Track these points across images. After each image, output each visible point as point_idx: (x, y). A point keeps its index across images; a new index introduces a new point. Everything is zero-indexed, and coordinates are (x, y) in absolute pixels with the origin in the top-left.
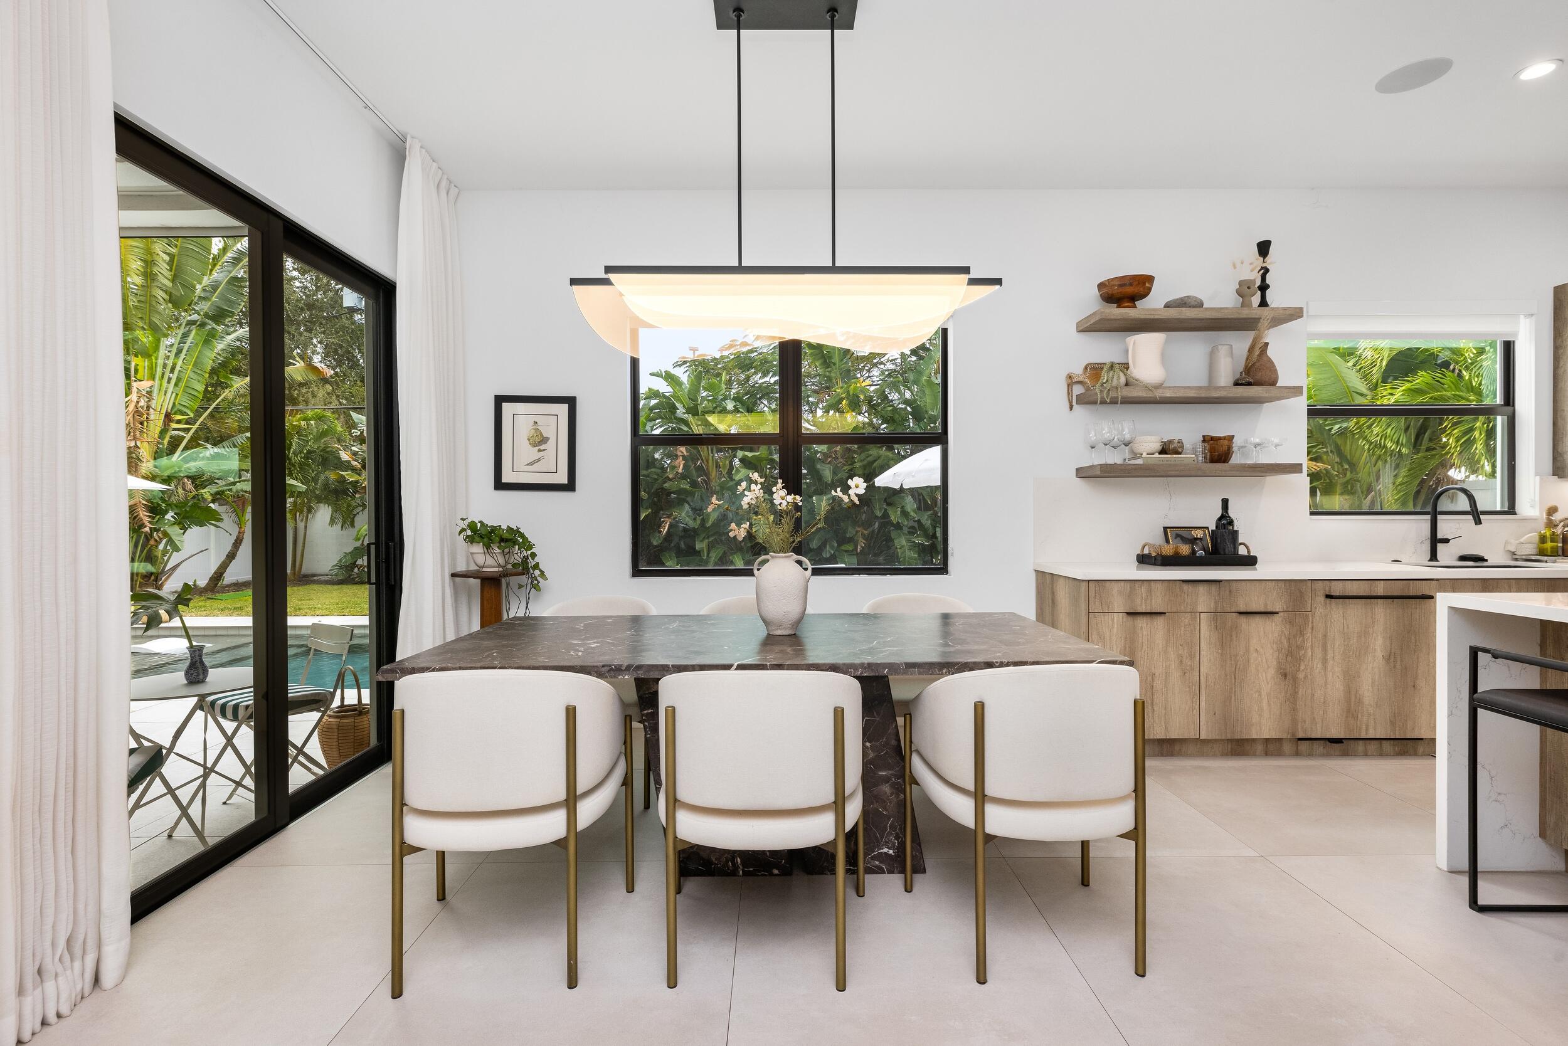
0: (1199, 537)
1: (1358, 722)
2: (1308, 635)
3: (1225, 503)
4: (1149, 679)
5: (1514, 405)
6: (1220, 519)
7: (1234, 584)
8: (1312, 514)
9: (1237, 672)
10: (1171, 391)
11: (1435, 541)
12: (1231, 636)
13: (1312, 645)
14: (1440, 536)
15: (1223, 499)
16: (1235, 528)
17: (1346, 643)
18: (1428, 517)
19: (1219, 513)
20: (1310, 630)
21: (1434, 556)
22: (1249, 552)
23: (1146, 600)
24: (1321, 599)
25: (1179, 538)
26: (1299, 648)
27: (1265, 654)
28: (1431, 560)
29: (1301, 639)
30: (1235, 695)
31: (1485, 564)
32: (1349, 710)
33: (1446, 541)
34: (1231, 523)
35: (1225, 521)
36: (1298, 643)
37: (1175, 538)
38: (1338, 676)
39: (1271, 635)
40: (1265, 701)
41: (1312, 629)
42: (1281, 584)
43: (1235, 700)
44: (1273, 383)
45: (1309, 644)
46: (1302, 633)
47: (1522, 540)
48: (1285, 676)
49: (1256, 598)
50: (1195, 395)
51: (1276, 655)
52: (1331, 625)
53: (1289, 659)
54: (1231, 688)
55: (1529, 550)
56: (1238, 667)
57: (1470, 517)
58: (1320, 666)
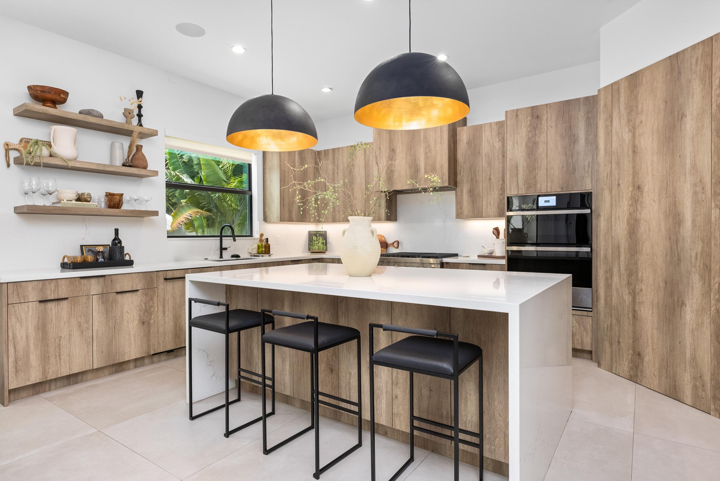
0: (101, 251)
1: (181, 340)
2: (155, 300)
3: (117, 231)
4: (57, 340)
5: (252, 191)
6: (114, 240)
7: (114, 276)
8: (168, 237)
9: (116, 326)
10: (80, 164)
11: (222, 249)
12: (112, 306)
13: (157, 305)
14: (224, 246)
15: (115, 229)
16: (123, 245)
17: (174, 302)
18: (219, 238)
19: (114, 237)
20: (156, 297)
21: (221, 256)
22: (130, 258)
23: (54, 292)
24: (162, 280)
25: (90, 252)
26: (151, 307)
27: (132, 313)
28: (220, 258)
29: (152, 302)
30: (115, 339)
31: (240, 258)
32: (176, 335)
33: (226, 249)
34: (120, 242)
35: (117, 241)
36: (150, 305)
37: (88, 252)
38: (171, 319)
39: (135, 303)
40: (133, 339)
41: (157, 297)
42: (140, 274)
43: (115, 342)
44: (145, 167)
45: (156, 305)
46: (152, 299)
47: (253, 248)
48: (143, 323)
49: (127, 284)
50: (96, 168)
51: (139, 312)
52: (167, 293)
53: (146, 314)
54: (113, 336)
55: (255, 252)
56: (117, 323)
57: (232, 238)
58: (161, 315)
